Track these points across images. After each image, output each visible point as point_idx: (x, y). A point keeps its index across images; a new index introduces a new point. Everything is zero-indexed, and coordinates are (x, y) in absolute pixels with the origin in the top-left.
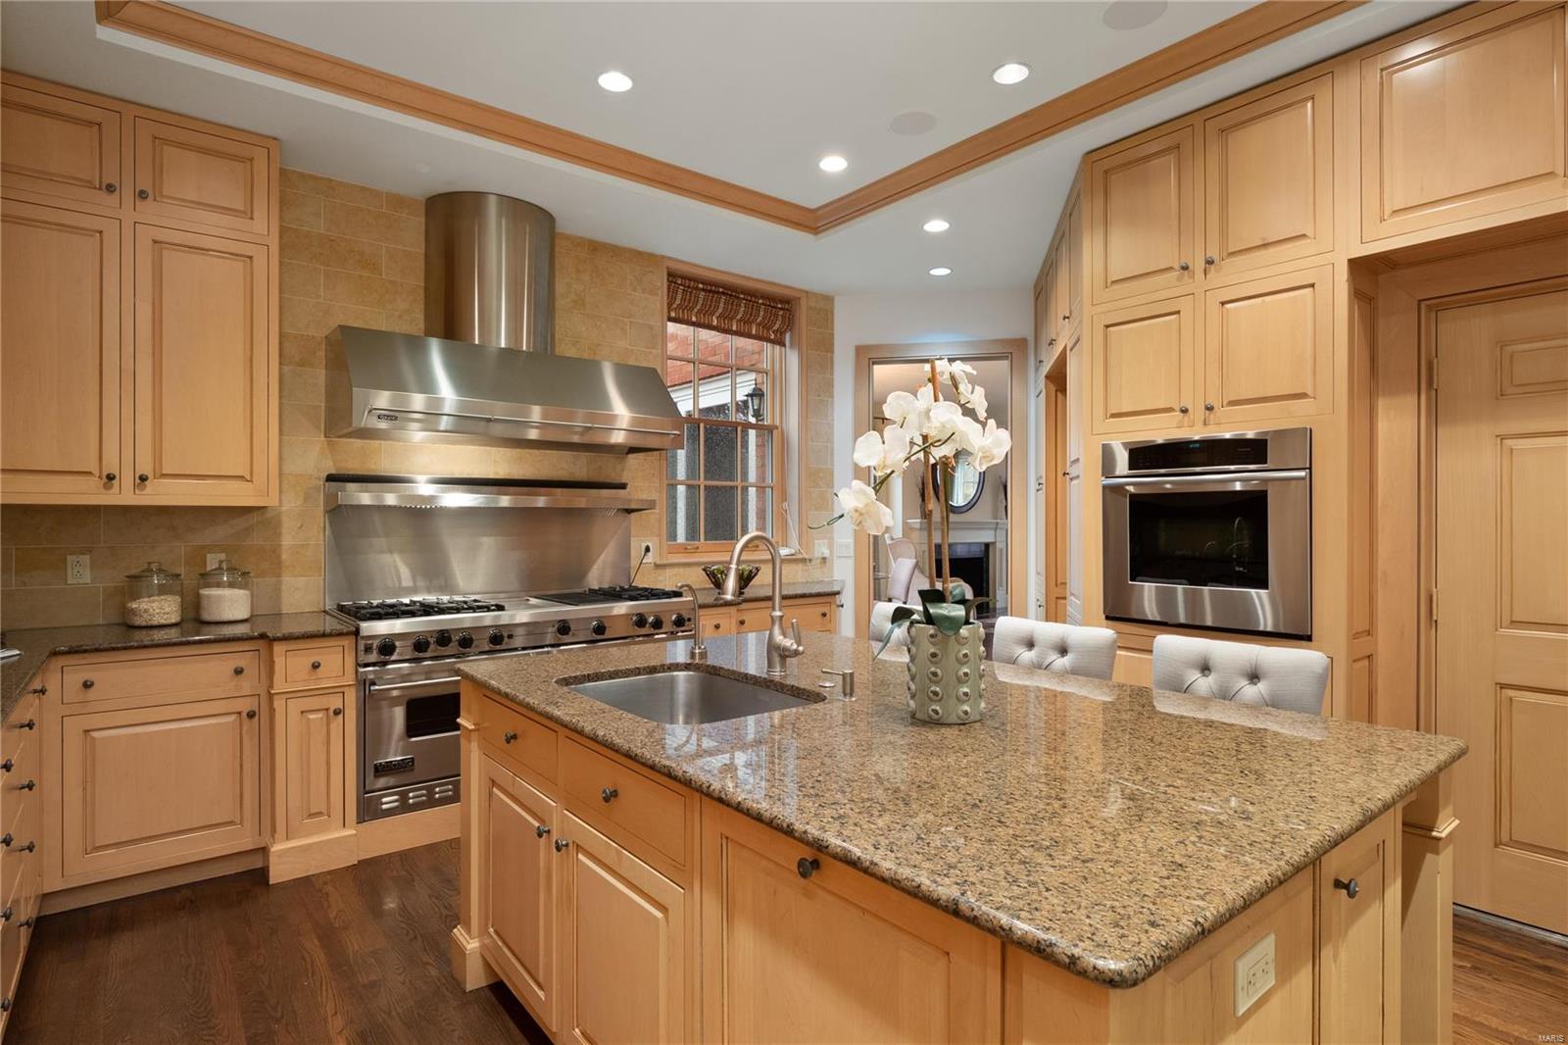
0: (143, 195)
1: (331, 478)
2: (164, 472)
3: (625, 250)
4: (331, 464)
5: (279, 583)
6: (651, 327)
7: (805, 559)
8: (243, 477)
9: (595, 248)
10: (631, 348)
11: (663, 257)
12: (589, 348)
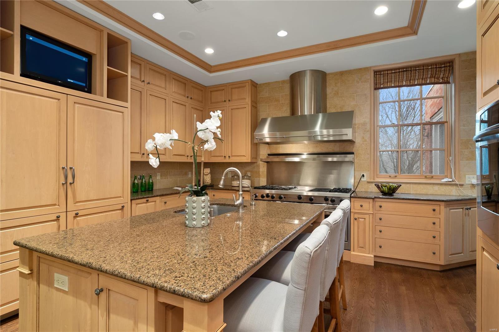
0: (229, 101)
1: (269, 155)
2: (233, 155)
3: (354, 70)
4: (269, 151)
5: (260, 179)
6: (365, 95)
7: (457, 184)
8: (244, 156)
9: (342, 74)
10: (356, 104)
11: (371, 67)
12: (340, 108)
